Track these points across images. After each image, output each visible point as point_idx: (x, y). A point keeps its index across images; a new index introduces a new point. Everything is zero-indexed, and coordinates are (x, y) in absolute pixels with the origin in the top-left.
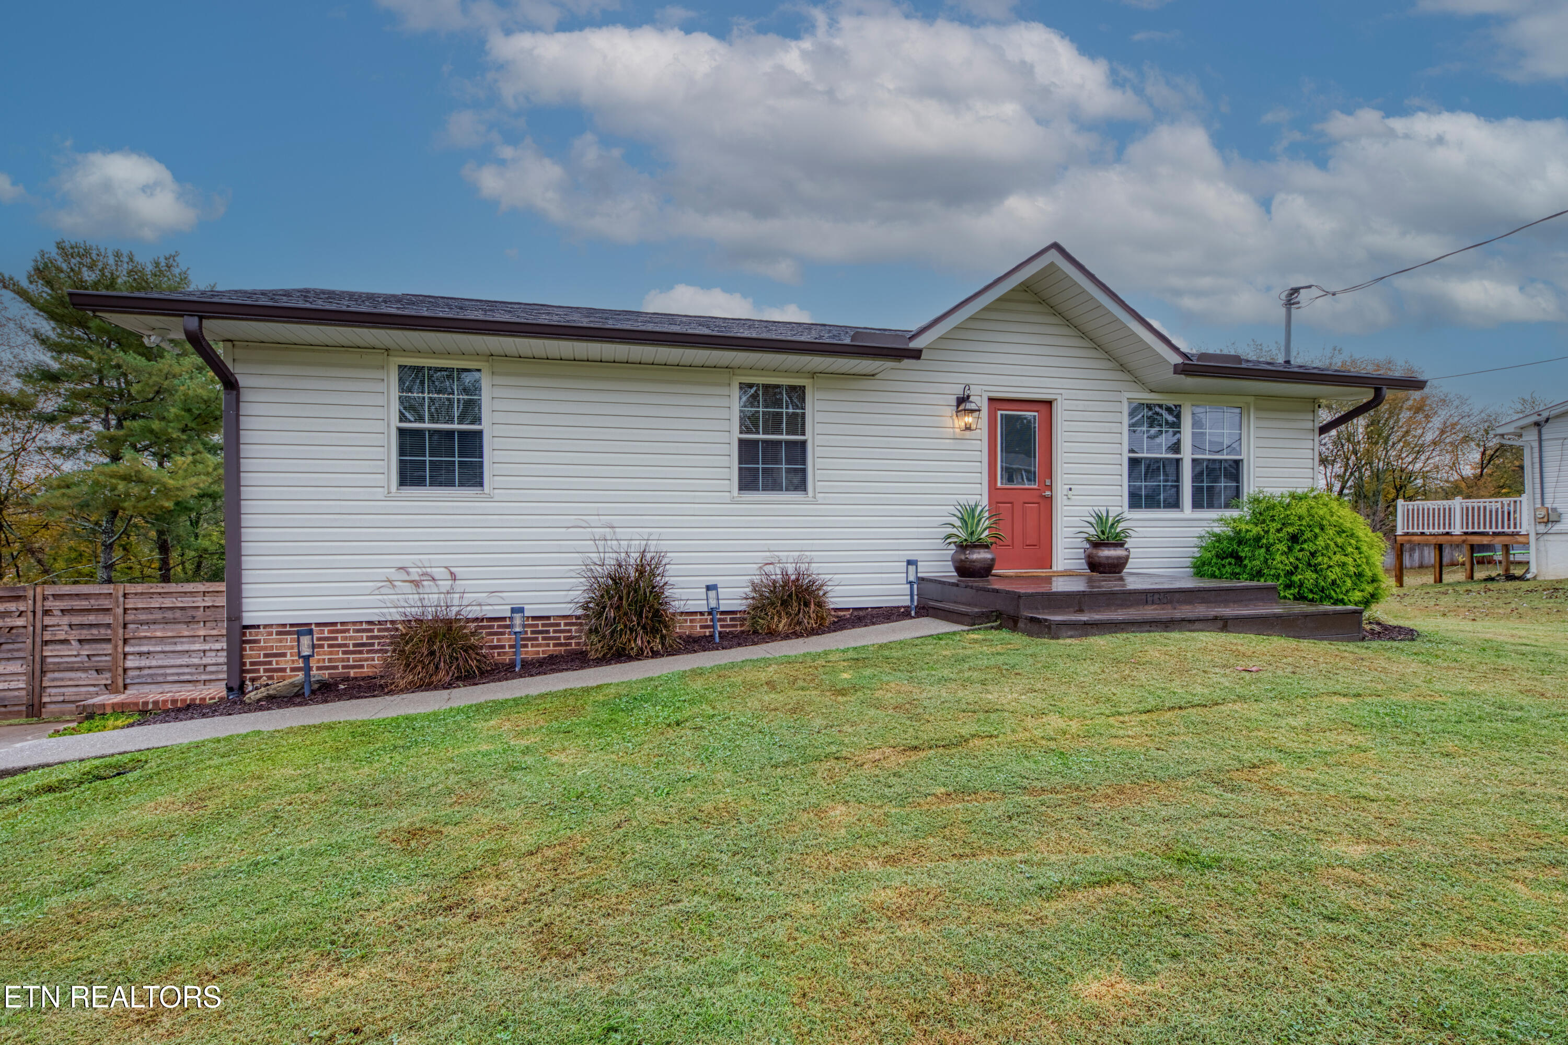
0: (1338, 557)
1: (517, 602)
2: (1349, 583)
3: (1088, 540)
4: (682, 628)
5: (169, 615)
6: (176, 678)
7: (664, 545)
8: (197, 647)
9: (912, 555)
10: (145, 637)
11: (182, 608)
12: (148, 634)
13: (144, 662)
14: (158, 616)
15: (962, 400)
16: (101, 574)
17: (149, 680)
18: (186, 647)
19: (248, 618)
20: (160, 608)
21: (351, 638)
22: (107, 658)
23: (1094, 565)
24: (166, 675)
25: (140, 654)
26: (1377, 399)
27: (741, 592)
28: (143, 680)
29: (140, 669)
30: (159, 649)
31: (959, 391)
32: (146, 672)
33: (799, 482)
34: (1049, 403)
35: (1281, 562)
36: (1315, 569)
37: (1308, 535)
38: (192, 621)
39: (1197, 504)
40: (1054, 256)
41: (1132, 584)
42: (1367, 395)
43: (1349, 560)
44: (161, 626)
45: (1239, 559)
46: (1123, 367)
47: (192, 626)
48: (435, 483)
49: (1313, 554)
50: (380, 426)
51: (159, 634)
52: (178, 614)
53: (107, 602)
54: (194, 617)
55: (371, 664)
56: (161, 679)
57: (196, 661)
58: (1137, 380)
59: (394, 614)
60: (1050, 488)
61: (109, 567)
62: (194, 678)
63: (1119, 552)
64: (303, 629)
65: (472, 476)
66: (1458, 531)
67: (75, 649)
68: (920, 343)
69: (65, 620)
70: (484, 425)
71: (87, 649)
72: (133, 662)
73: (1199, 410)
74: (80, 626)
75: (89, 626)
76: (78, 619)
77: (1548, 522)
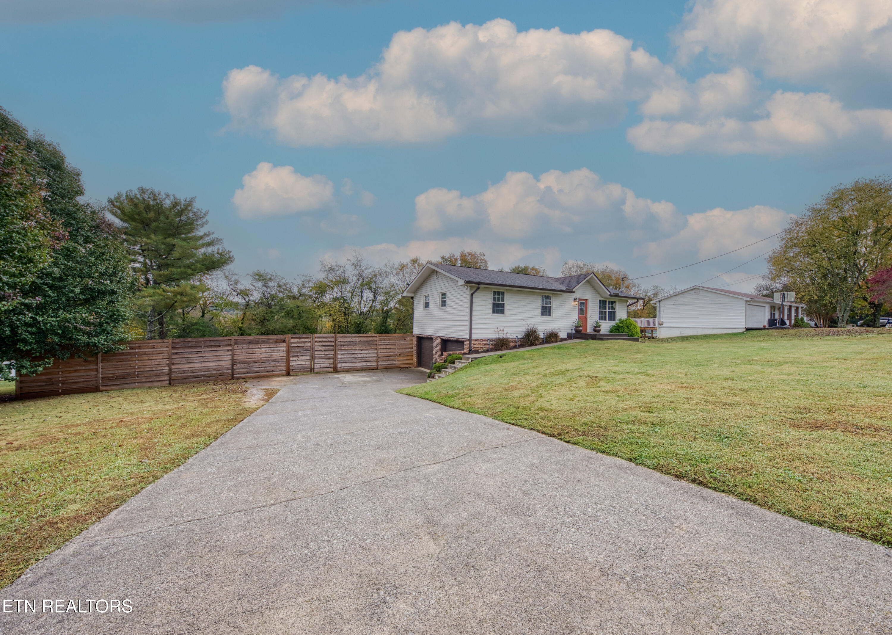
0: (634, 330)
2: (636, 334)
3: (594, 326)
4: (540, 340)
5: (349, 343)
7: (536, 326)
8: (356, 352)
9: (567, 328)
10: (343, 349)
11: (352, 341)
13: (343, 357)
14: (347, 343)
15: (575, 300)
18: (354, 352)
19: (472, 337)
20: (347, 341)
22: (332, 355)
23: (595, 331)
25: (341, 354)
26: (638, 301)
28: (343, 362)
29: (341, 358)
30: (347, 353)
31: (574, 298)
32: (343, 359)
33: (550, 314)
34: (587, 300)
35: (626, 330)
36: (631, 331)
38: (356, 344)
39: (609, 320)
40: (592, 275)
41: (601, 333)
42: (636, 301)
44: (347, 346)
45: (619, 330)
46: (599, 293)
47: (355, 346)
48: (497, 313)
49: (630, 329)
50: (490, 302)
51: (347, 348)
52: (352, 343)
53: (332, 339)
56: (347, 361)
57: (356, 356)
58: (601, 296)
60: (587, 316)
63: (598, 328)
64: (488, 339)
65: (502, 312)
66: (643, 326)
67: (323, 353)
68: (574, 290)
69: (321, 344)
70: (505, 302)
71: (327, 353)
72: (339, 356)
73: (609, 301)
74: (325, 346)
75: (328, 346)
76: (324, 344)
77: (661, 324)
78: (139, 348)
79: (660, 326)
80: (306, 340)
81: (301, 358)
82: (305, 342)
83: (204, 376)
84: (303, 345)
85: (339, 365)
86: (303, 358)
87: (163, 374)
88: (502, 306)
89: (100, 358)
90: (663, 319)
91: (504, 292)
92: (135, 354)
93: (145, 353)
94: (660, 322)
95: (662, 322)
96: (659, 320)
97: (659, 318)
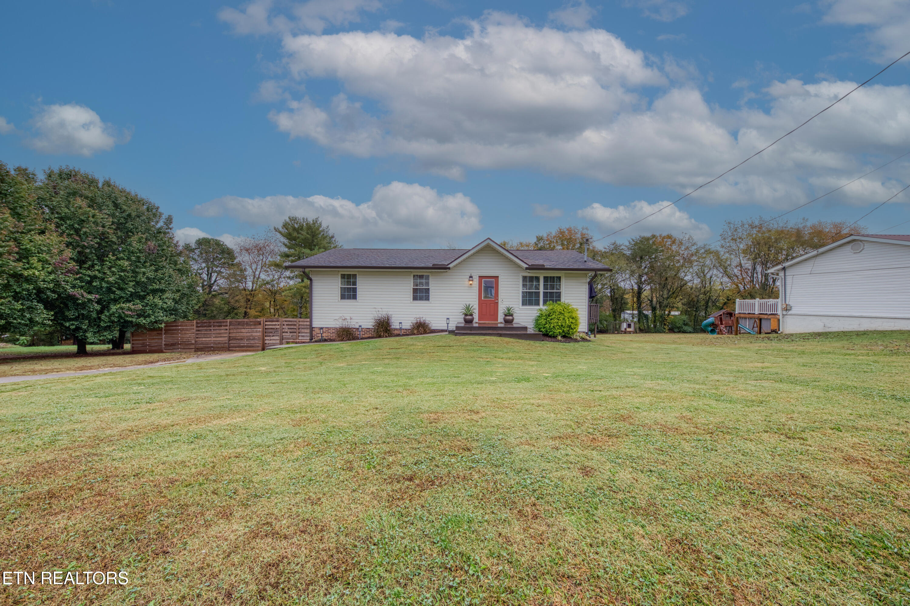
1: (360, 324)
3: (505, 315)
4: (396, 332)
7: (390, 313)
8: (308, 330)
9: (448, 317)
11: (307, 323)
15: (471, 277)
16: (299, 315)
19: (314, 326)
21: (331, 331)
23: (507, 321)
27: (409, 324)
31: (470, 275)
33: (427, 298)
34: (498, 277)
39: (544, 304)
40: (489, 241)
41: (515, 326)
46: (517, 267)
48: (348, 299)
50: (337, 287)
52: (306, 325)
54: (308, 325)
55: (334, 336)
57: (308, 333)
58: (522, 270)
59: (338, 326)
60: (498, 300)
61: (301, 314)
62: (307, 336)
63: (511, 318)
64: (322, 328)
65: (354, 297)
68: (451, 266)
70: (357, 286)
73: (545, 277)
74: (290, 329)
77: (787, 310)
78: (180, 326)
79: (785, 313)
81: (272, 338)
82: (275, 325)
83: (212, 347)
84: (274, 327)
86: (274, 338)
87: (192, 344)
88: (355, 290)
89: (164, 332)
90: (790, 301)
91: (356, 275)
92: (179, 329)
93: (183, 330)
94: (785, 306)
95: (789, 305)
96: (784, 301)
97: (784, 299)
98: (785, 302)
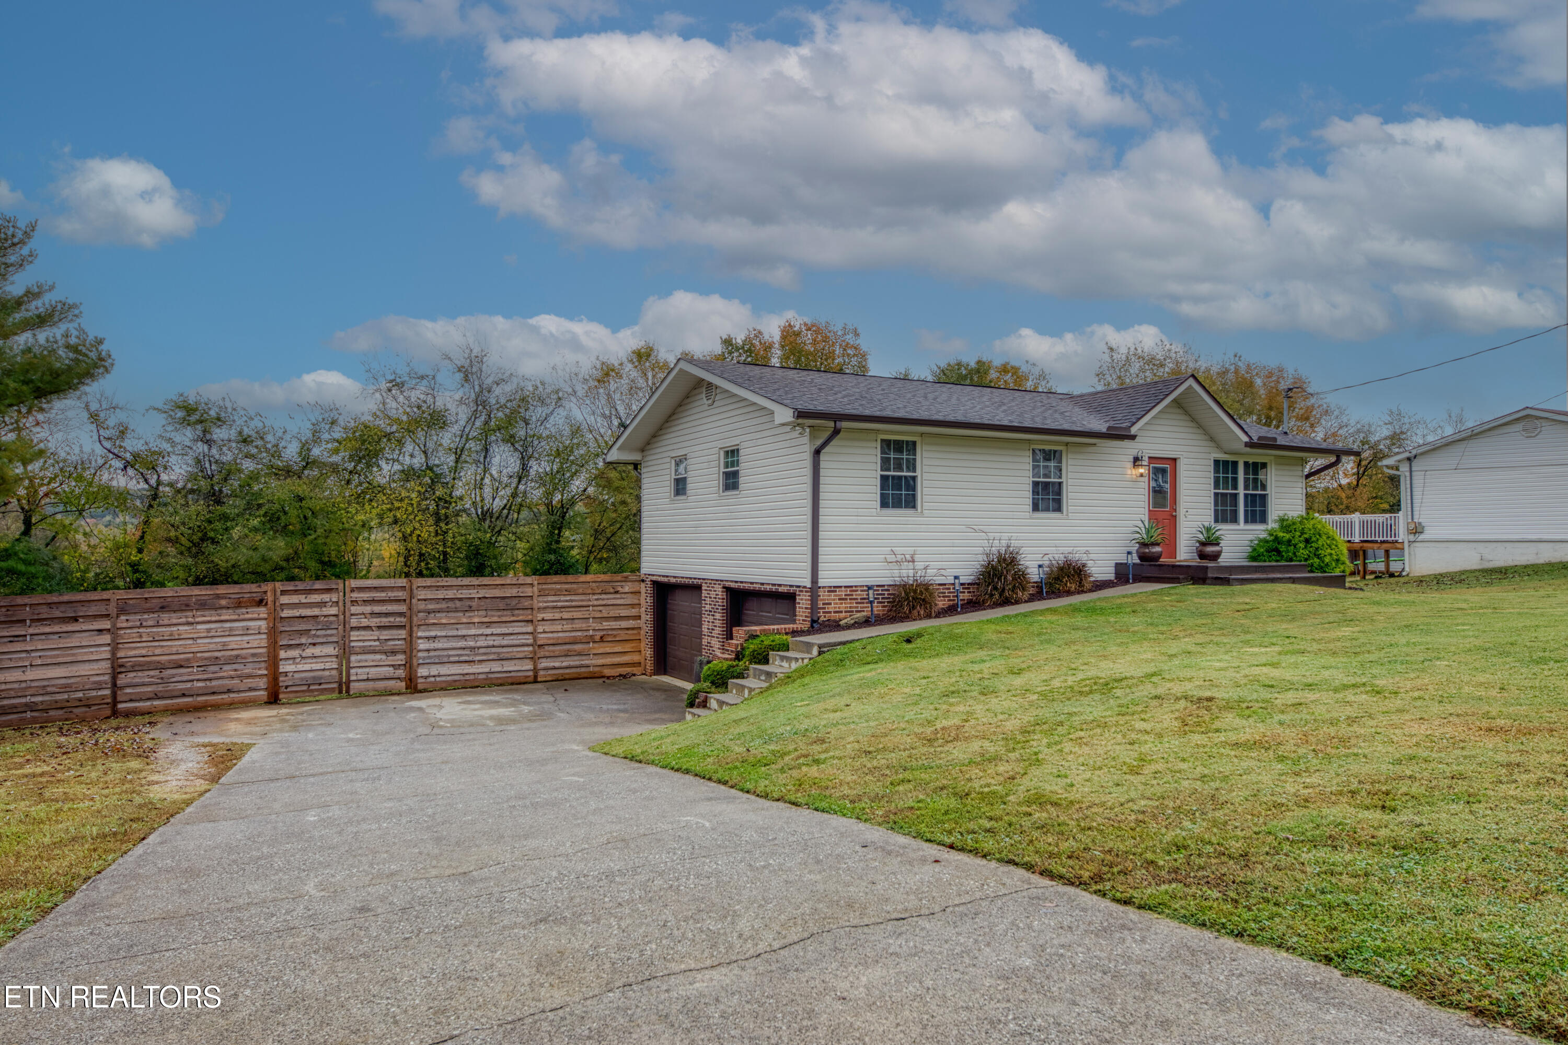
0: (1329, 551)
2: (1334, 564)
3: (1199, 542)
5: (451, 604)
6: (456, 659)
7: (1017, 543)
8: (473, 632)
10: (434, 624)
11: (460, 599)
12: (435, 621)
13: (432, 645)
14: (443, 605)
17: (437, 661)
18: (464, 632)
19: (821, 583)
20: (444, 599)
22: (400, 642)
23: (1202, 556)
24: (449, 656)
25: (428, 638)
26: (1338, 461)
28: (432, 661)
29: (428, 650)
30: (444, 634)
32: (432, 654)
33: (1058, 507)
34: (1175, 459)
35: (1303, 552)
36: (1318, 556)
37: (1314, 539)
38: (469, 610)
39: (1246, 521)
40: (1191, 381)
42: (1334, 459)
43: (1333, 552)
44: (444, 614)
45: (1279, 552)
46: (1212, 439)
47: (467, 614)
48: (894, 506)
49: (1317, 549)
51: (444, 621)
52: (458, 604)
53: (400, 594)
54: (471, 607)
56: (445, 660)
57: (472, 644)
58: (1219, 447)
60: (1175, 510)
62: (471, 659)
63: (1216, 548)
65: (911, 503)
66: (1357, 539)
67: (375, 634)
68: (1134, 430)
69: (368, 609)
70: (918, 473)
71: (385, 635)
72: (422, 645)
73: (1246, 464)
74: (379, 614)
75: (387, 615)
76: (377, 609)
77: (1415, 533)
79: (1412, 538)
80: (326, 597)
81: (310, 651)
83: (32, 707)
84: (316, 611)
85: (422, 672)
86: (317, 651)
88: (911, 484)
90: (1422, 516)
91: (914, 443)
94: (1413, 526)
95: (1420, 523)
96: (1410, 517)
97: (1410, 513)
98: (1412, 519)
